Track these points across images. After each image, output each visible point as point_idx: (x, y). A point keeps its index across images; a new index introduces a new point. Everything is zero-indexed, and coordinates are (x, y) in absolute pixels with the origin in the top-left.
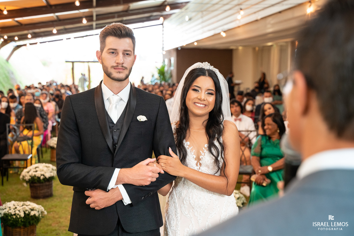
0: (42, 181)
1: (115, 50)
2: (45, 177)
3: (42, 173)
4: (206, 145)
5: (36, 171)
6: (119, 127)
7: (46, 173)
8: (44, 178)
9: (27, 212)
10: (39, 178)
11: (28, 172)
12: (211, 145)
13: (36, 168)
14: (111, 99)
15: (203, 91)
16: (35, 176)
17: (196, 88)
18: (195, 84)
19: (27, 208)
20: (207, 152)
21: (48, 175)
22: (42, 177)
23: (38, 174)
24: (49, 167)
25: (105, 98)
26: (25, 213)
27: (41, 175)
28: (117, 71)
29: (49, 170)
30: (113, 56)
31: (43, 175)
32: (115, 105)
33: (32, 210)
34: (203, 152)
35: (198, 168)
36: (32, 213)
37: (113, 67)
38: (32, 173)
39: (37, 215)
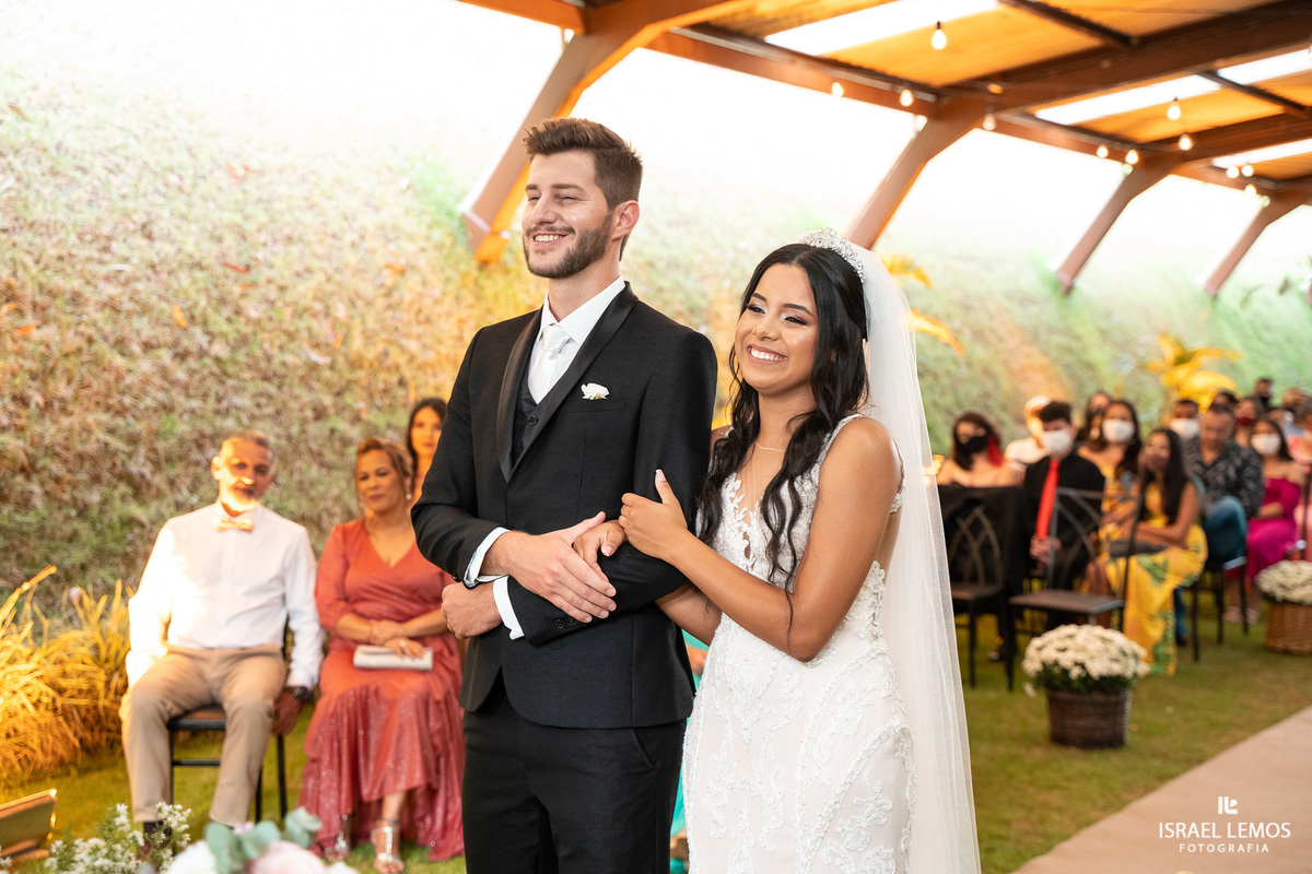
0: (1076, 685)
2: (1088, 676)
3: (1080, 657)
5: (1064, 650)
7: (1092, 658)
8: (1083, 675)
10: (1066, 672)
11: (1040, 649)
12: (769, 494)
13: (1067, 638)
16: (1056, 663)
22: (1075, 672)
23: (1066, 660)
24: (1110, 641)
27: (1076, 664)
29: (1107, 651)
31: (1082, 666)
35: (750, 564)
38: (1050, 654)
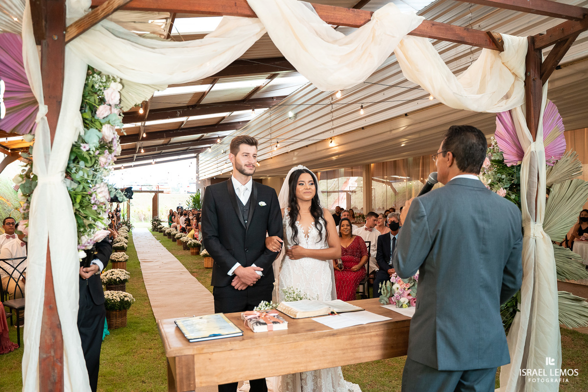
0: (118, 283)
1: (248, 154)
2: (120, 280)
3: (118, 276)
4: (313, 223)
5: (113, 275)
6: (248, 208)
7: (120, 276)
9: (122, 298)
10: (115, 280)
12: (317, 222)
13: (112, 272)
14: (240, 188)
15: (307, 183)
17: (301, 182)
18: (299, 180)
19: (122, 295)
20: (314, 228)
21: (122, 278)
23: (114, 277)
24: (123, 271)
25: (235, 188)
26: (120, 299)
28: (250, 168)
29: (123, 274)
30: (246, 157)
31: (119, 278)
32: (243, 193)
33: (126, 296)
34: (311, 227)
35: (306, 239)
36: (126, 299)
37: (246, 165)
38: (109, 276)
39: (129, 300)
